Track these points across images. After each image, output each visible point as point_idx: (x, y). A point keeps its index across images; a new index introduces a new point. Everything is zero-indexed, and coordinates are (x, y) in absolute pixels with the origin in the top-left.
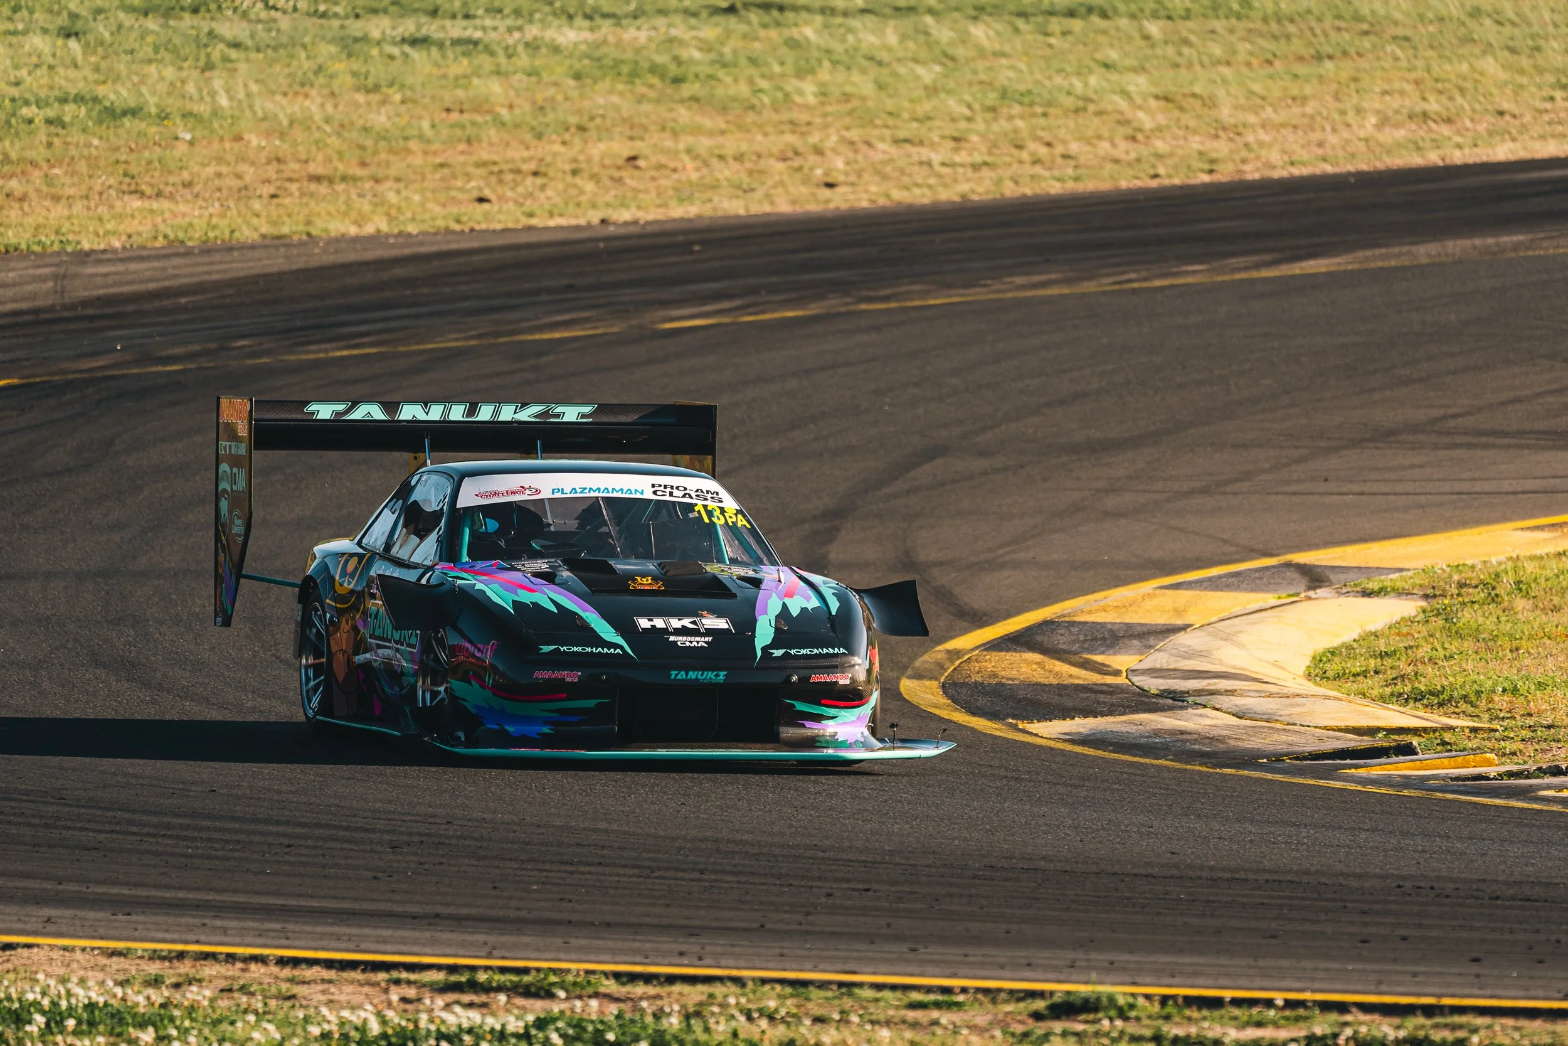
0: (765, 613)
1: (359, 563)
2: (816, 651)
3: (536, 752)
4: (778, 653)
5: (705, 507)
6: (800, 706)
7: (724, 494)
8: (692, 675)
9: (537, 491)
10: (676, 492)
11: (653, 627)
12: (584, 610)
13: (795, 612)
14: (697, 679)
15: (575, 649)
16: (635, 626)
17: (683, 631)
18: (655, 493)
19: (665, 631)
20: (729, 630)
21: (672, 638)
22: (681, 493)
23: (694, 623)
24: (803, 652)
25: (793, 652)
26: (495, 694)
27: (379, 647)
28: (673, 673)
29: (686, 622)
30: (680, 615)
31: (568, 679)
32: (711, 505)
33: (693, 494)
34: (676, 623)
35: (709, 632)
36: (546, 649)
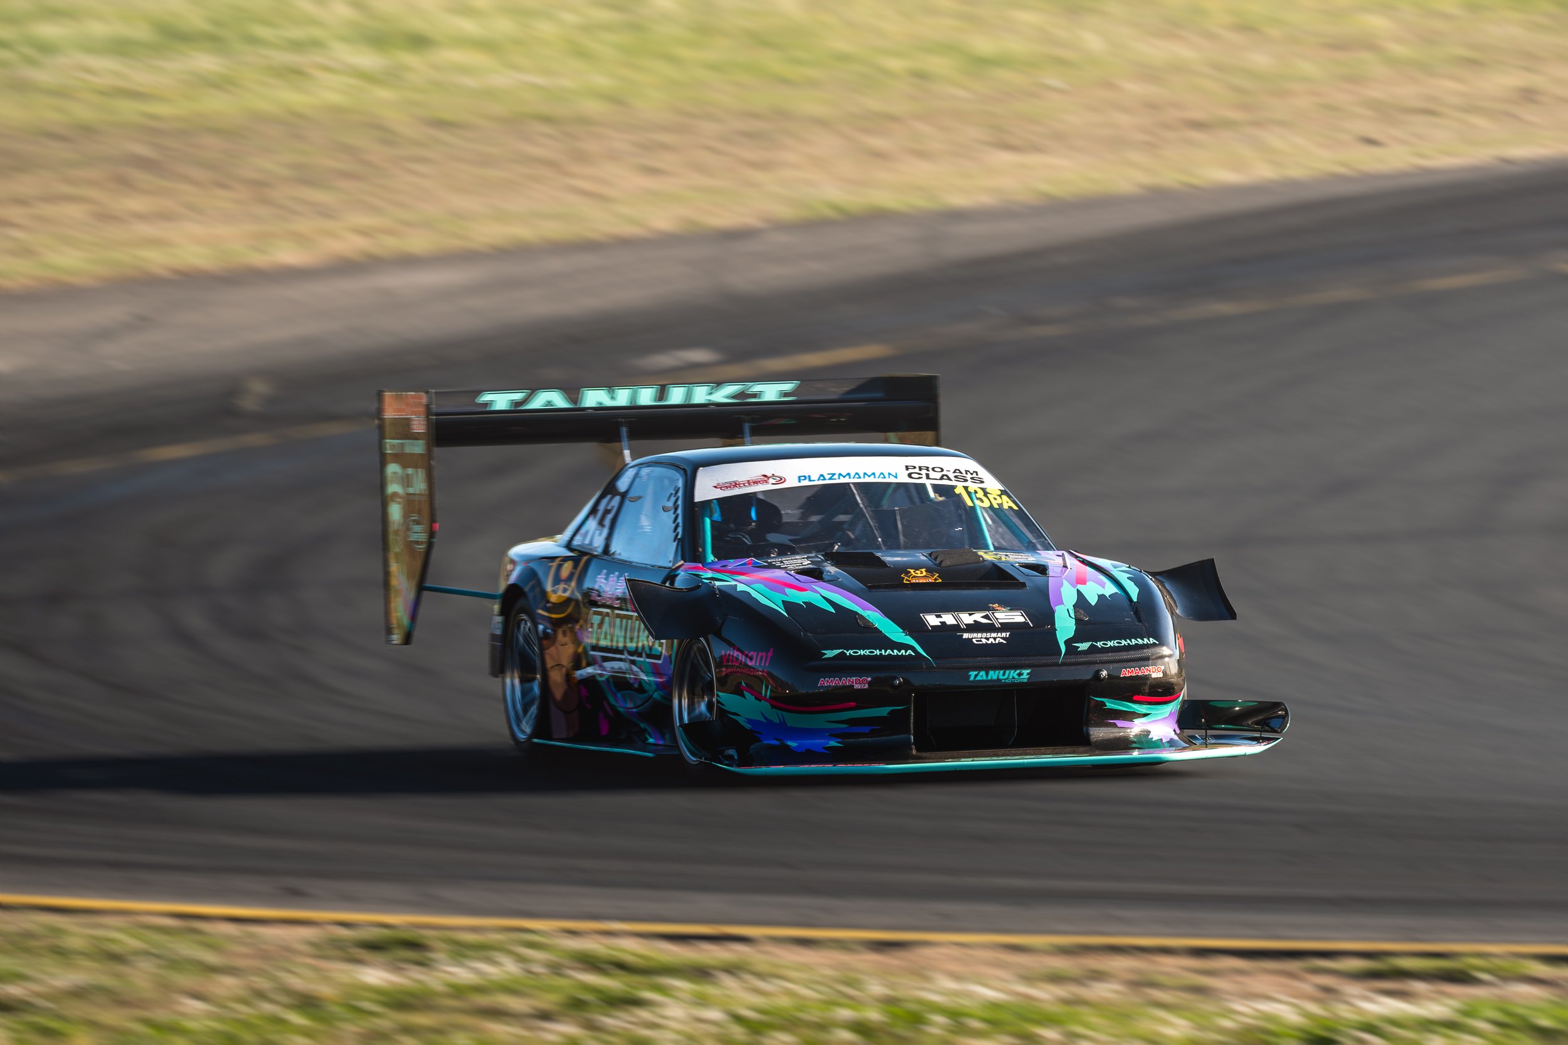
0: (1061, 603)
1: (575, 567)
2: (1124, 642)
3: (828, 768)
4: (1084, 646)
5: (966, 488)
6: (1111, 704)
7: (983, 473)
8: (993, 675)
9: (782, 480)
10: (932, 474)
11: (943, 623)
12: (864, 609)
13: (1093, 600)
14: (999, 680)
15: (862, 652)
16: (923, 624)
17: (976, 627)
18: (910, 475)
19: (956, 628)
20: (1025, 624)
21: (966, 636)
22: (939, 475)
23: (986, 617)
24: (1110, 644)
25: (1099, 644)
26: (773, 707)
27: (605, 659)
28: (973, 674)
29: (978, 617)
30: (971, 609)
31: (857, 686)
32: (973, 487)
33: (952, 476)
34: (967, 619)
35: (1005, 627)
36: (830, 654)
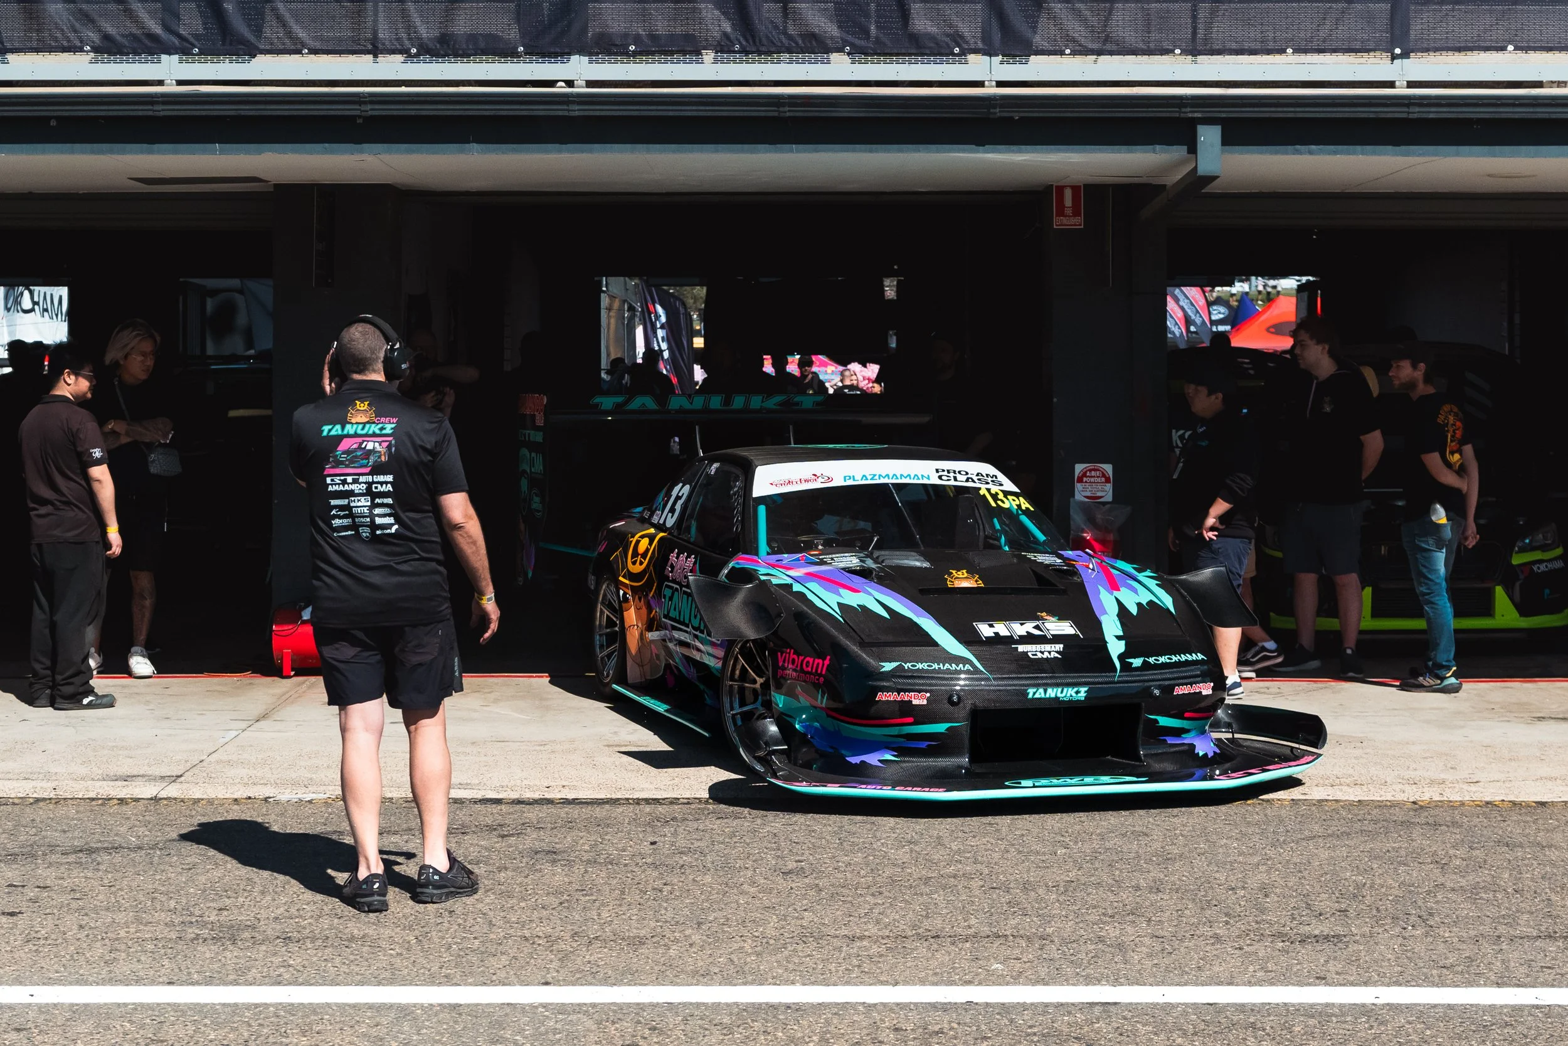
0: (1105, 612)
2: (1175, 659)
4: (1137, 662)
5: (989, 490)
6: (1164, 721)
8: (1052, 693)
9: (830, 479)
10: (959, 477)
11: (997, 634)
12: (918, 615)
13: (1134, 610)
14: (1057, 698)
16: (976, 633)
17: (1029, 639)
18: (940, 477)
19: (1009, 640)
20: (1075, 636)
21: (1021, 648)
22: (964, 478)
23: (1037, 627)
24: (1163, 659)
25: (1151, 660)
26: (828, 716)
27: (674, 628)
28: (1031, 691)
29: (1028, 627)
30: (1023, 618)
31: (915, 702)
32: (994, 489)
33: (975, 478)
34: (1019, 629)
35: (1057, 639)
36: (888, 666)
